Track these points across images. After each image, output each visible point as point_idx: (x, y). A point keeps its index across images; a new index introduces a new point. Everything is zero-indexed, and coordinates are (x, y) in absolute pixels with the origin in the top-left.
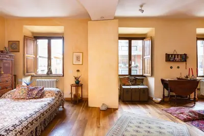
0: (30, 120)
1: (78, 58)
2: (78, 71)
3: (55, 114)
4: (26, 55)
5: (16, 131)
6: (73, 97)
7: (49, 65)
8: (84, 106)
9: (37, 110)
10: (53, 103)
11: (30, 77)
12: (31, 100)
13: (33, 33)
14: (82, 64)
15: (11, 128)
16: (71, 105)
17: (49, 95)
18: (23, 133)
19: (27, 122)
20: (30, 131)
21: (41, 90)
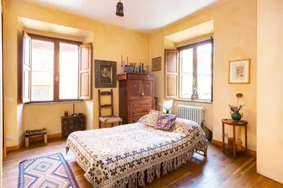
0: (137, 157)
1: (239, 71)
2: (240, 95)
3: (183, 162)
4: (167, 73)
5: (117, 164)
6: (226, 141)
7: (195, 85)
8: (247, 167)
9: (152, 147)
10: (180, 143)
11: (172, 101)
12: (158, 131)
13: (176, 44)
14: (249, 83)
15: (114, 159)
16: (221, 155)
17: (180, 130)
18: (125, 171)
19: (134, 158)
20: (136, 171)
21: (172, 120)
